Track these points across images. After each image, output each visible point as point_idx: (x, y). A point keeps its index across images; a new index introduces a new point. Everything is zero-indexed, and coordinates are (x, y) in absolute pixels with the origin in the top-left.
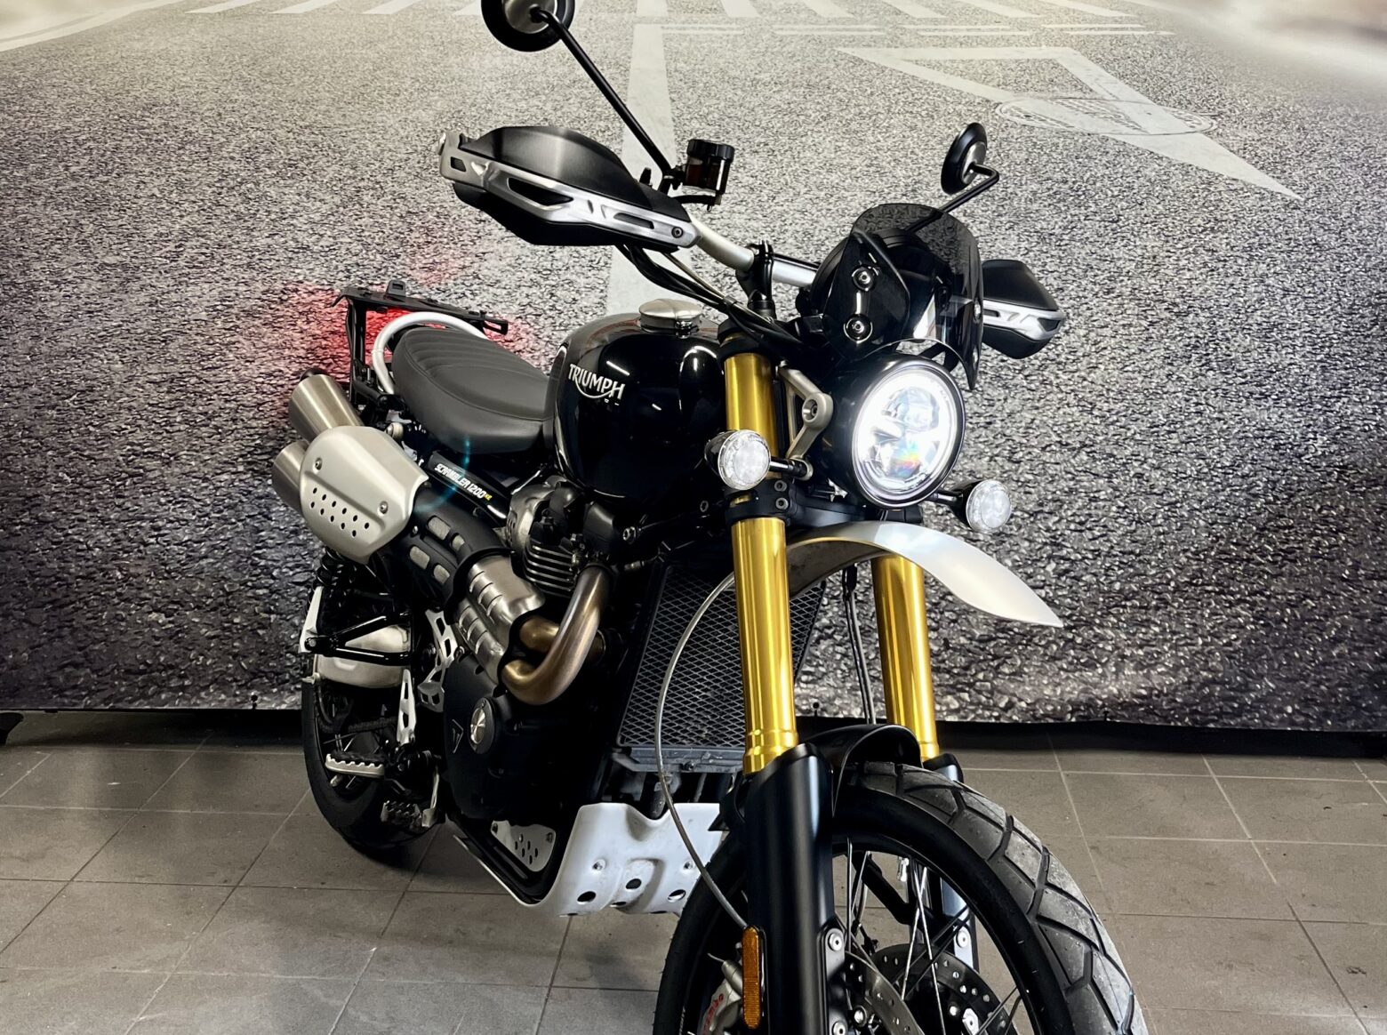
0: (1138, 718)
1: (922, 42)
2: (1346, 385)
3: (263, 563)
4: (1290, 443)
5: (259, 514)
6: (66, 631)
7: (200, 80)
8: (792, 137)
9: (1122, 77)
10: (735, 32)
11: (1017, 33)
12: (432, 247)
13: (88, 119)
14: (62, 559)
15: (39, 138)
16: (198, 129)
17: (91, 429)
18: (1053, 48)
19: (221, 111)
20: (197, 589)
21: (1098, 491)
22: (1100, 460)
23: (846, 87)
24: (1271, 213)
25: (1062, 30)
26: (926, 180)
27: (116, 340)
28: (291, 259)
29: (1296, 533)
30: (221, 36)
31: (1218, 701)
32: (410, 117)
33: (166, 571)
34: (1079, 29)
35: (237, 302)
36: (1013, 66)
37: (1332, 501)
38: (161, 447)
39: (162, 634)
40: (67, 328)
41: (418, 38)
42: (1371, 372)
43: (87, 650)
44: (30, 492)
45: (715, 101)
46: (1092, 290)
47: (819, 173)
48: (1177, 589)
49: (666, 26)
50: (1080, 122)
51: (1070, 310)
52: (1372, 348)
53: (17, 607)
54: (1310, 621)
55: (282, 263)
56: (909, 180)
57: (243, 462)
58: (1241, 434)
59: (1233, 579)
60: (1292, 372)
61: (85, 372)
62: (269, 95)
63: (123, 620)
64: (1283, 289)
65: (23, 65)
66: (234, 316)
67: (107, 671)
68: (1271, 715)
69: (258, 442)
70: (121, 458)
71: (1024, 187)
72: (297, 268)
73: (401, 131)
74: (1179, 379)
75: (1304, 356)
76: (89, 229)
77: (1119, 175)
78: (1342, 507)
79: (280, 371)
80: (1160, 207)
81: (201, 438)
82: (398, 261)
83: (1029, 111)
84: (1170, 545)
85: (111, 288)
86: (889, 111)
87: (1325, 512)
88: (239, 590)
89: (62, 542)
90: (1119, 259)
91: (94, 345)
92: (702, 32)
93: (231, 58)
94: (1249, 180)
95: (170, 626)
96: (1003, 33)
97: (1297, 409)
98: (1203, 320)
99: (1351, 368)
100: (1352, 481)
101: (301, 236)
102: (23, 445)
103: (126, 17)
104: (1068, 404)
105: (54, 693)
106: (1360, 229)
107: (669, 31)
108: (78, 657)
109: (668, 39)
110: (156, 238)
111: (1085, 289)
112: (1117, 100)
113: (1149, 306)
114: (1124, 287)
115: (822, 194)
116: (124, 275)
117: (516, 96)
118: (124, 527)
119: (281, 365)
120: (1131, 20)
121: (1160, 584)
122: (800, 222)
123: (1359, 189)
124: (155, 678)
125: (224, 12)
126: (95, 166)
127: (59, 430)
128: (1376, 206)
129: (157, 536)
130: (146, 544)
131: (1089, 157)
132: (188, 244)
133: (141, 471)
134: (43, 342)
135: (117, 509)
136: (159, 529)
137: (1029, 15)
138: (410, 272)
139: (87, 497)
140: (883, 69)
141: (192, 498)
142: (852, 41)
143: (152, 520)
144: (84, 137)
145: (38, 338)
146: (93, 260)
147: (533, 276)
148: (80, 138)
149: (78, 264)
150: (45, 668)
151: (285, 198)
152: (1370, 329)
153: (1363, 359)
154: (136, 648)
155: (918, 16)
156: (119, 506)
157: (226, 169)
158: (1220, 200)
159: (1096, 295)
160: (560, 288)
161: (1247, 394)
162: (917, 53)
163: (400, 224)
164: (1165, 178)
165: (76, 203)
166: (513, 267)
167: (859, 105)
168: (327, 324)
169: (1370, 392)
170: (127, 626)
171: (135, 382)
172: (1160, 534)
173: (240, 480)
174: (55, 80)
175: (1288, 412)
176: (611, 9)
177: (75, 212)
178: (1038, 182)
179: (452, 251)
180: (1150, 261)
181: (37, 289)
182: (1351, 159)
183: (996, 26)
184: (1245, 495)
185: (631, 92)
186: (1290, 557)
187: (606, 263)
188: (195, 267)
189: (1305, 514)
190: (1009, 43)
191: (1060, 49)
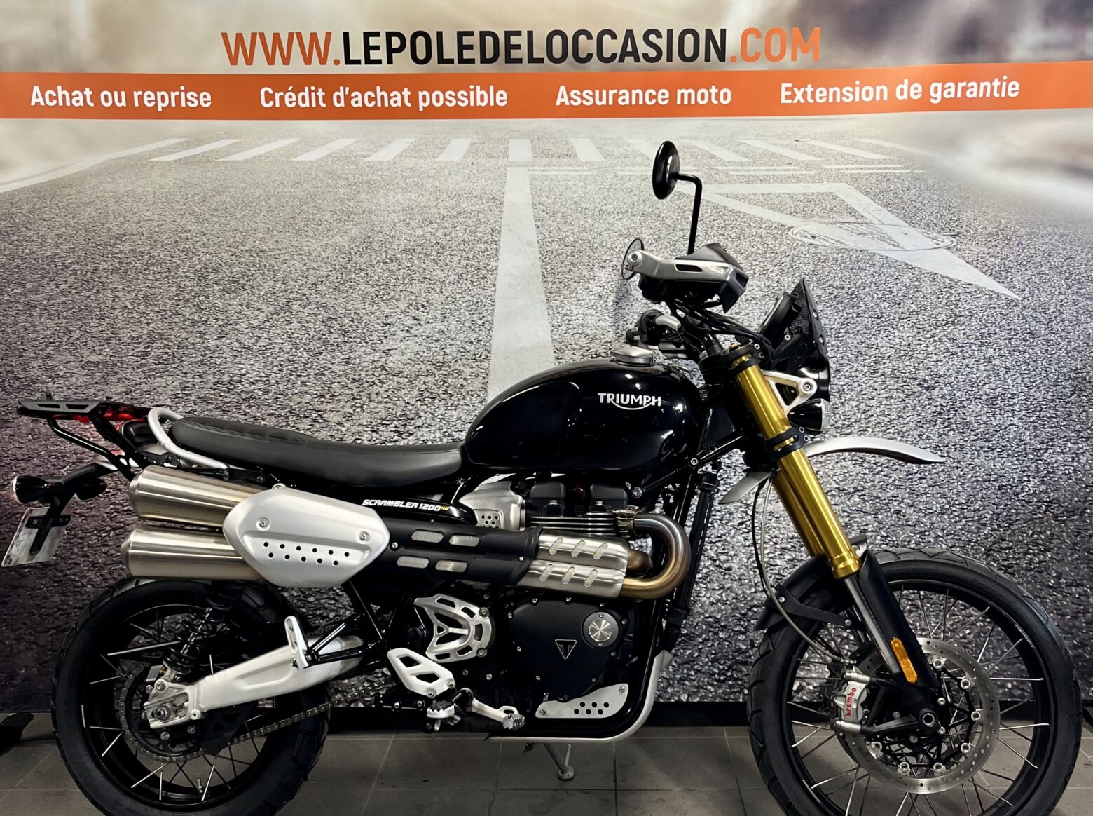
1: (731, 180)
2: (1052, 440)
4: (1010, 485)
7: (160, 214)
9: (885, 206)
10: (587, 173)
11: (804, 173)
12: (348, 345)
13: (72, 246)
14: (63, 594)
15: (34, 262)
16: (160, 254)
18: (832, 184)
19: (178, 239)
21: (867, 525)
22: (868, 501)
24: (997, 310)
25: (839, 170)
28: (235, 356)
29: (1014, 552)
30: (176, 179)
32: (330, 243)
34: (853, 169)
35: (194, 391)
36: (802, 198)
37: (1041, 528)
41: (336, 180)
42: (1071, 430)
45: (570, 228)
46: (862, 371)
49: (531, 168)
50: (854, 242)
51: (845, 387)
52: (1071, 412)
53: (27, 632)
55: (229, 360)
58: (974, 479)
60: (1012, 431)
62: (216, 226)
64: (1005, 367)
65: (19, 203)
66: (192, 402)
70: (106, 515)
72: (240, 364)
73: (323, 254)
74: (928, 438)
75: (1020, 418)
76: (76, 334)
77: (883, 282)
78: (1048, 532)
80: (913, 306)
82: (321, 357)
83: (815, 233)
85: (95, 381)
86: (706, 234)
87: (1035, 536)
89: (62, 581)
90: (882, 347)
92: (560, 173)
93: (185, 197)
94: (980, 285)
96: (794, 172)
97: (1015, 459)
98: (946, 392)
99: (1056, 427)
100: (1056, 512)
101: (243, 339)
103: (99, 165)
104: (844, 459)
106: (1063, 321)
107: (532, 173)
109: (533, 179)
110: (129, 341)
111: (856, 371)
112: (883, 223)
113: (905, 382)
114: (886, 368)
116: (105, 370)
117: (413, 224)
118: (110, 569)
120: (892, 162)
123: (1063, 290)
125: (180, 160)
126: (79, 284)
131: (860, 268)
132: (155, 345)
133: (122, 525)
134: (41, 424)
135: (104, 555)
138: (331, 366)
139: (80, 546)
144: (70, 261)
146: (80, 358)
147: (429, 367)
148: (67, 262)
149: (67, 362)
151: (230, 308)
152: (1070, 397)
153: (1064, 420)
155: (728, 160)
156: (105, 553)
157: (182, 285)
158: (959, 300)
159: (864, 375)
160: (451, 377)
161: (978, 448)
162: (727, 188)
163: (323, 327)
164: (917, 283)
165: (65, 314)
166: (413, 361)
168: (265, 408)
169: (1070, 445)
174: (44, 215)
175: (1009, 461)
176: (489, 156)
177: (64, 321)
178: (822, 288)
179: (364, 348)
180: (906, 348)
181: (35, 383)
182: (1057, 267)
183: (788, 167)
184: (976, 524)
185: (505, 221)
186: (1010, 570)
187: (487, 356)
188: (160, 363)
189: (1021, 538)
190: (798, 179)
191: (838, 185)
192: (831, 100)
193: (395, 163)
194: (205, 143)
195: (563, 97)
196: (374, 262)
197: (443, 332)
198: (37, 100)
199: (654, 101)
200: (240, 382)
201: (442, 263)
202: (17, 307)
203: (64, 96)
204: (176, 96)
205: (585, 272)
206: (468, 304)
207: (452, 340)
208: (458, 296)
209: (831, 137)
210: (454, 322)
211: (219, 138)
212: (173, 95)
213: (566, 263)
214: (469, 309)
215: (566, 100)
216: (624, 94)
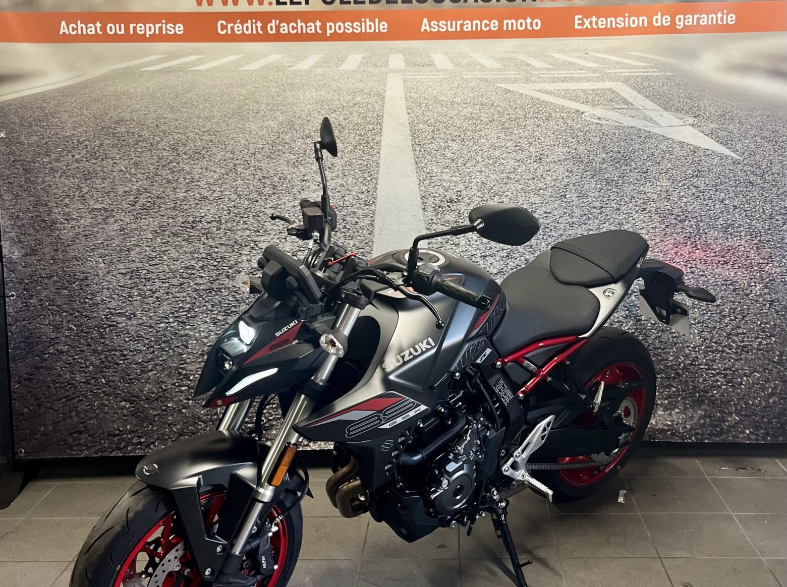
0: (667, 438)
1: (541, 80)
2: (771, 257)
3: (184, 372)
4: (742, 288)
5: (182, 345)
6: (74, 414)
7: (146, 107)
8: (474, 132)
9: (648, 97)
10: (441, 77)
11: (592, 75)
12: (276, 195)
13: (85, 129)
14: (72, 372)
15: (57, 140)
16: (145, 133)
17: (87, 300)
18: (612, 83)
19: (158, 123)
20: (147, 389)
23: (502, 105)
24: (726, 167)
25: (615, 73)
26: (546, 153)
27: (101, 251)
28: (197, 204)
29: (748, 337)
30: (158, 83)
31: (708, 427)
32: (264, 125)
33: (129, 379)
34: (625, 72)
35: (168, 228)
36: (590, 92)
37: (767, 319)
38: (125, 309)
39: (129, 413)
40: (73, 245)
41: (269, 82)
42: (784, 250)
43: (86, 424)
44: (53, 336)
45: (431, 113)
46: (635, 209)
47: (489, 151)
48: (684, 367)
49: (404, 74)
50: (626, 121)
51: (623, 220)
53: (46, 401)
54: (757, 384)
55: (193, 206)
56: (538, 154)
57: (172, 317)
58: (715, 283)
59: (714, 361)
60: (740, 250)
61: (83, 269)
62: (185, 115)
63: (106, 406)
64: (734, 206)
65: (48, 100)
66: (166, 236)
67: (97, 435)
68: (738, 435)
69: (181, 305)
70: (103, 317)
71: (598, 156)
72: (201, 209)
73: (260, 132)
74: (681, 255)
75: (746, 241)
76: (86, 190)
77: (647, 148)
78: (772, 323)
79: (193, 266)
80: (669, 165)
81: (149, 304)
82: (257, 204)
83: (600, 116)
84: (680, 343)
85: (98, 222)
86: (525, 117)
87: (763, 325)
88: (171, 388)
89: (71, 363)
90: (649, 192)
91: (88, 254)
92: (424, 76)
93: (163, 95)
94: (714, 150)
95: (133, 409)
96: (584, 75)
97: (744, 270)
98: (693, 223)
99: (773, 248)
100: (777, 309)
101: (202, 192)
102: (49, 310)
103: (104, 74)
105: (68, 448)
107: (406, 77)
108: (81, 428)
109: (405, 81)
110: (123, 194)
111: (631, 209)
112: (646, 109)
113: (665, 217)
114: (652, 207)
115: (491, 162)
116: (105, 214)
118: (106, 355)
119: (193, 263)
120: (651, 67)
121: (675, 365)
122: (479, 177)
123: (771, 153)
124: (124, 438)
125: (160, 70)
126: (89, 155)
127: (69, 301)
128: (781, 162)
129: (123, 360)
130: (118, 364)
131: (631, 139)
132: (141, 197)
133: (115, 323)
134: (60, 253)
135: (102, 345)
136: (125, 356)
137: (599, 66)
138: (264, 210)
139: (85, 338)
140: (521, 95)
141: (144, 337)
142: (505, 80)
143: (121, 351)
144: (83, 139)
145: (57, 250)
146: (88, 206)
148: (81, 140)
149: (79, 209)
150: (62, 435)
151: (194, 170)
152: (782, 227)
153: (779, 243)
154: (114, 421)
155: (539, 67)
156: (103, 343)
157: (161, 155)
158: (700, 160)
159: (637, 212)
161: (717, 262)
162: (538, 86)
163: (259, 183)
164: (671, 149)
165: (78, 176)
167: (509, 114)
168: (218, 240)
169: (784, 261)
170: (109, 409)
171: (111, 274)
172: (674, 337)
173: (171, 327)
174: (66, 108)
175: (739, 271)
176: (375, 66)
177: (77, 180)
178: (606, 153)
179: (287, 198)
180: (665, 193)
181: (56, 224)
182: (766, 138)
183: (581, 71)
184: (718, 315)
185: (386, 110)
186: (745, 350)
187: (374, 202)
188: (145, 209)
189: (752, 327)
190: (588, 80)
191: (615, 83)
192: (609, 26)
193: (310, 71)
194: (178, 58)
195: (425, 26)
196: (295, 138)
197: (343, 186)
198: (64, 31)
199: (488, 28)
200: (200, 222)
201: (343, 138)
202: (45, 171)
203: (82, 28)
204: (159, 27)
205: (442, 144)
206: (360, 166)
207: (350, 191)
208: (353, 161)
209: (610, 51)
210: (351, 179)
211: (189, 55)
212: (157, 26)
213: (428, 137)
214: (361, 169)
215: (428, 28)
216: (467, 24)
